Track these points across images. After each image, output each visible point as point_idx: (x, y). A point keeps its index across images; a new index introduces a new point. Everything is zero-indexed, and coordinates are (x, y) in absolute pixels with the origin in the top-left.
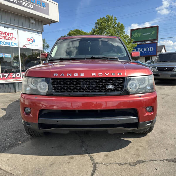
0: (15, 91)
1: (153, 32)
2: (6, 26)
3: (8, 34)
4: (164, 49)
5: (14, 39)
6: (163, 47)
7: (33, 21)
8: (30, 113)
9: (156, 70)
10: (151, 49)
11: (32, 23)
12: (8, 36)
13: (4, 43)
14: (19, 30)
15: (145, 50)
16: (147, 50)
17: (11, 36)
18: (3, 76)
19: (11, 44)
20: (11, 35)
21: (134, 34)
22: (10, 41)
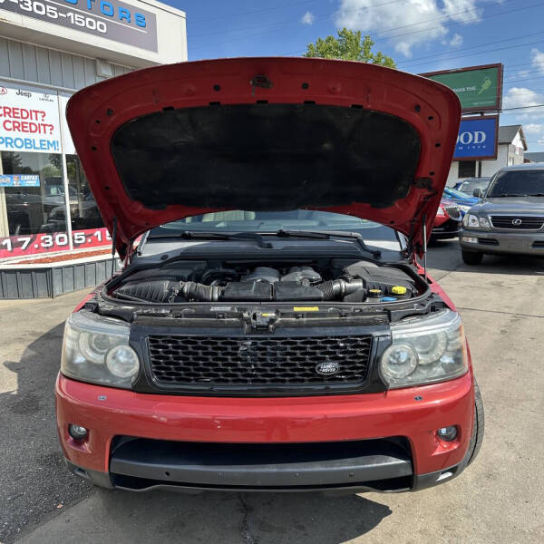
0: (51, 295)
1: (487, 84)
2: (24, 89)
3: (29, 114)
4: (518, 136)
5: (48, 128)
6: (516, 129)
7: (106, 71)
8: (85, 438)
9: (488, 224)
10: (477, 137)
12: (29, 120)
13: (19, 143)
15: (460, 139)
16: (466, 138)
17: (40, 121)
18: (16, 245)
19: (38, 145)
20: (40, 115)
22: (37, 137)
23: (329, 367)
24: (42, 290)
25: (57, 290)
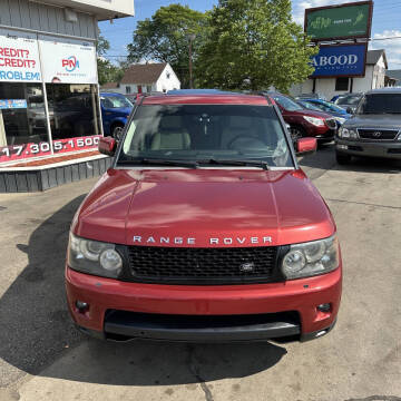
0: (41, 189)
1: (360, 17)
2: (11, 33)
3: (17, 53)
4: (381, 58)
5: (31, 63)
6: (380, 53)
7: (73, 18)
9: (356, 135)
10: (351, 59)
11: (71, 22)
12: (16, 58)
13: (10, 75)
14: (41, 42)
15: (337, 60)
16: (342, 60)
17: (25, 58)
18: (13, 152)
19: (24, 76)
20: (25, 53)
21: (314, 20)
22: (23, 70)
23: (247, 267)
24: (34, 186)
25: (45, 185)
